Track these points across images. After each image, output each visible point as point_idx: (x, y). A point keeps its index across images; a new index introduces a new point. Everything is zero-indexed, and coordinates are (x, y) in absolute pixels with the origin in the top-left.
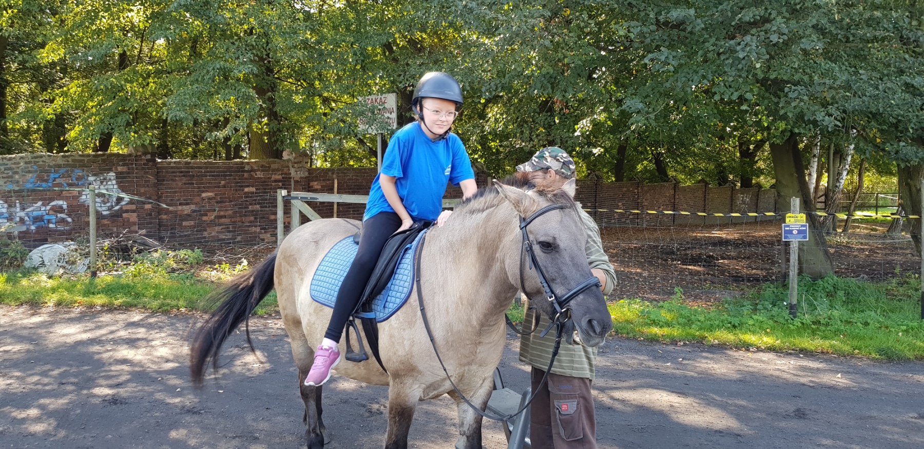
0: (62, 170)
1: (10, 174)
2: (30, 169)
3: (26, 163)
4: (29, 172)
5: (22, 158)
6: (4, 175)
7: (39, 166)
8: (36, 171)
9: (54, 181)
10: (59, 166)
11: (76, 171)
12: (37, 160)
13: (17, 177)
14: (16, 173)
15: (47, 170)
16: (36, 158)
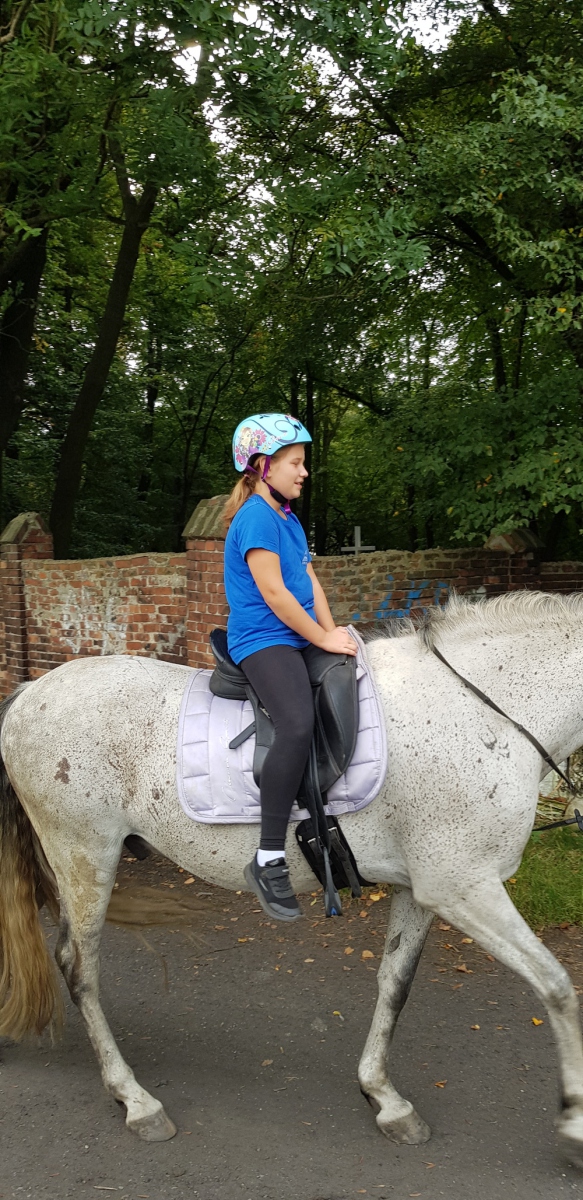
0: (424, 583)
1: (358, 592)
2: (384, 582)
3: (381, 570)
4: (383, 588)
5: (374, 560)
6: (350, 595)
7: (397, 576)
8: (391, 586)
9: (412, 605)
10: (419, 576)
11: (441, 583)
12: (392, 564)
13: (366, 597)
14: (365, 590)
15: (406, 584)
16: (392, 559)
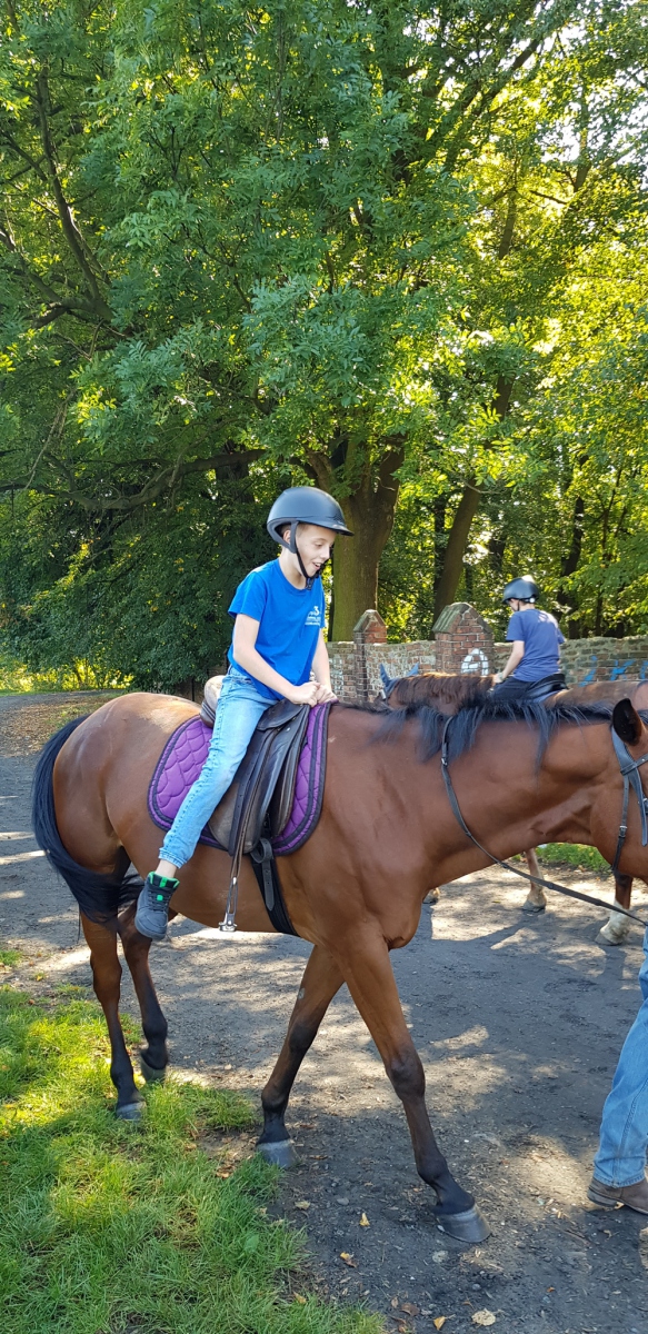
0: (629, 663)
2: (588, 661)
4: (587, 665)
5: (579, 645)
7: (601, 657)
8: (595, 664)
10: (624, 656)
12: (596, 648)
14: (571, 667)
15: (609, 663)
16: (596, 644)
